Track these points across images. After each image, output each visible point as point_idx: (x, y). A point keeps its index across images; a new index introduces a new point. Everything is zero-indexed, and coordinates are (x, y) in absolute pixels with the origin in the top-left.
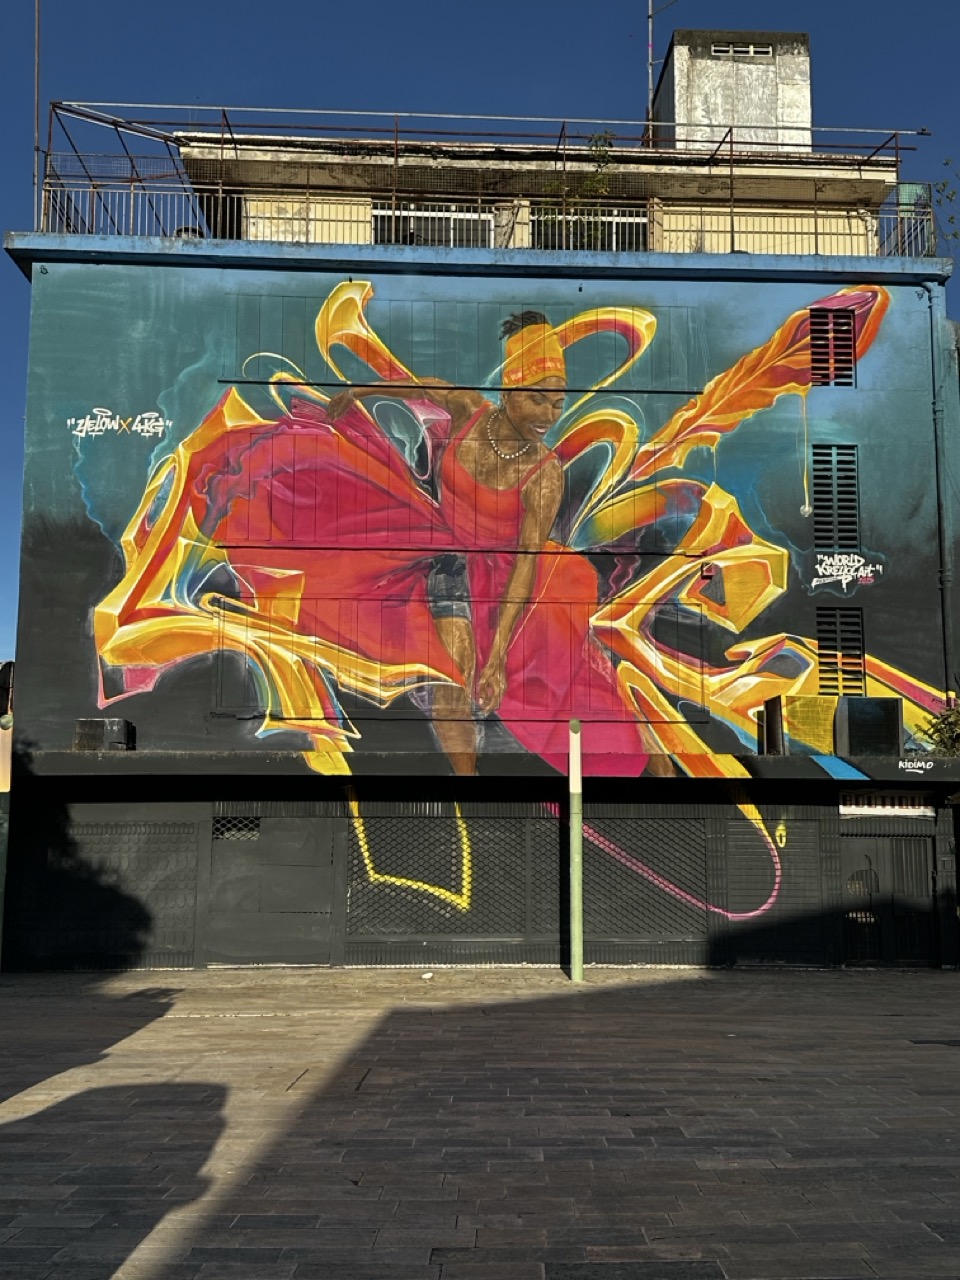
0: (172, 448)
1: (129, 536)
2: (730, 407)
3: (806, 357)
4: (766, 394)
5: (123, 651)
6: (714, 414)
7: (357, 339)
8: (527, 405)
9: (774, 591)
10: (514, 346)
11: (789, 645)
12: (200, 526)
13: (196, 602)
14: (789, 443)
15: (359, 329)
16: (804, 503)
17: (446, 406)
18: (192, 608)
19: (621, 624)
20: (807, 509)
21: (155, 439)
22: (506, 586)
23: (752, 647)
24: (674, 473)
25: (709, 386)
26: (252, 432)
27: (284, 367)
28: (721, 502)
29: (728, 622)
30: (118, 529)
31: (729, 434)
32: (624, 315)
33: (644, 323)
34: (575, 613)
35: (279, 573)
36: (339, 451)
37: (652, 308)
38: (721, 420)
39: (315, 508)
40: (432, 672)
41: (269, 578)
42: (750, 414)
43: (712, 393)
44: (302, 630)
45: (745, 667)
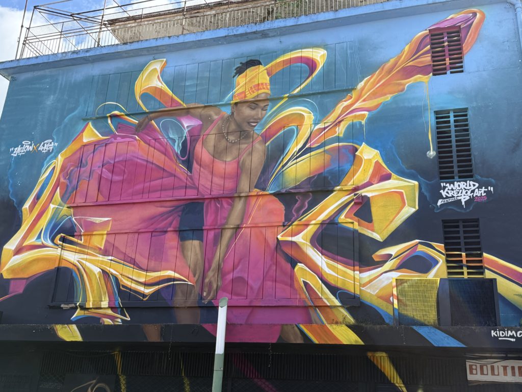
0: (55, 157)
1: (27, 205)
2: (374, 95)
3: (427, 59)
4: (400, 84)
5: (12, 270)
6: (364, 100)
7: (156, 88)
8: (247, 111)
9: (409, 210)
10: (241, 80)
11: (422, 248)
12: (62, 197)
13: (53, 240)
14: (417, 112)
15: (157, 83)
16: (430, 150)
17: (200, 117)
18: (49, 243)
19: (298, 239)
20: (432, 153)
21: (49, 153)
22: (227, 218)
23: (393, 250)
24: (338, 139)
25: (361, 85)
26: (96, 145)
27: (117, 108)
28: (369, 154)
29: (374, 234)
30: (22, 202)
31: (374, 112)
32: (307, 53)
33: (319, 56)
34: (269, 234)
35: (98, 220)
36: (138, 148)
37: (325, 47)
38: (369, 104)
39: (123, 181)
40: (177, 275)
41: (93, 223)
42: (389, 98)
43: (363, 89)
44: (105, 253)
45: (389, 265)
